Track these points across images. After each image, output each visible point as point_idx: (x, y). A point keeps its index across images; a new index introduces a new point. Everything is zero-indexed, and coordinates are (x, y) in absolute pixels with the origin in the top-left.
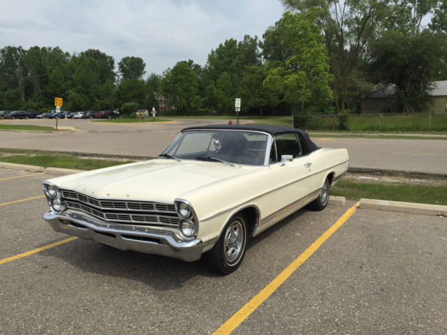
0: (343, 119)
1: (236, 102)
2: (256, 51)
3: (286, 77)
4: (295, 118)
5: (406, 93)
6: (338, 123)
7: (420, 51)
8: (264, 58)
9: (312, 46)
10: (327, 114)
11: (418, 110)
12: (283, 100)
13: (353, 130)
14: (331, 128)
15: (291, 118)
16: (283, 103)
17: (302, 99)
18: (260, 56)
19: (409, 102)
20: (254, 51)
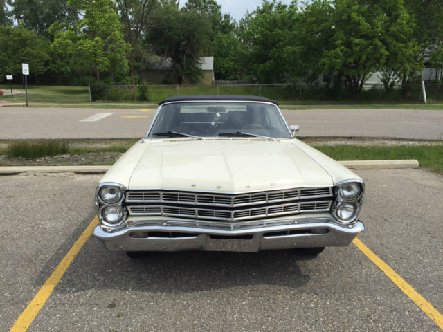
0: (143, 90)
1: (23, 68)
2: (5, 9)
3: (78, 42)
4: (92, 88)
5: (183, 66)
6: (138, 94)
7: (192, 28)
8: (16, 17)
9: (105, 11)
10: (124, 84)
11: (193, 82)
12: (49, 68)
13: (153, 101)
14: (131, 99)
15: (88, 88)
16: (49, 70)
17: (101, 68)
18: (10, 14)
19: (186, 75)
20: (2, 8)
